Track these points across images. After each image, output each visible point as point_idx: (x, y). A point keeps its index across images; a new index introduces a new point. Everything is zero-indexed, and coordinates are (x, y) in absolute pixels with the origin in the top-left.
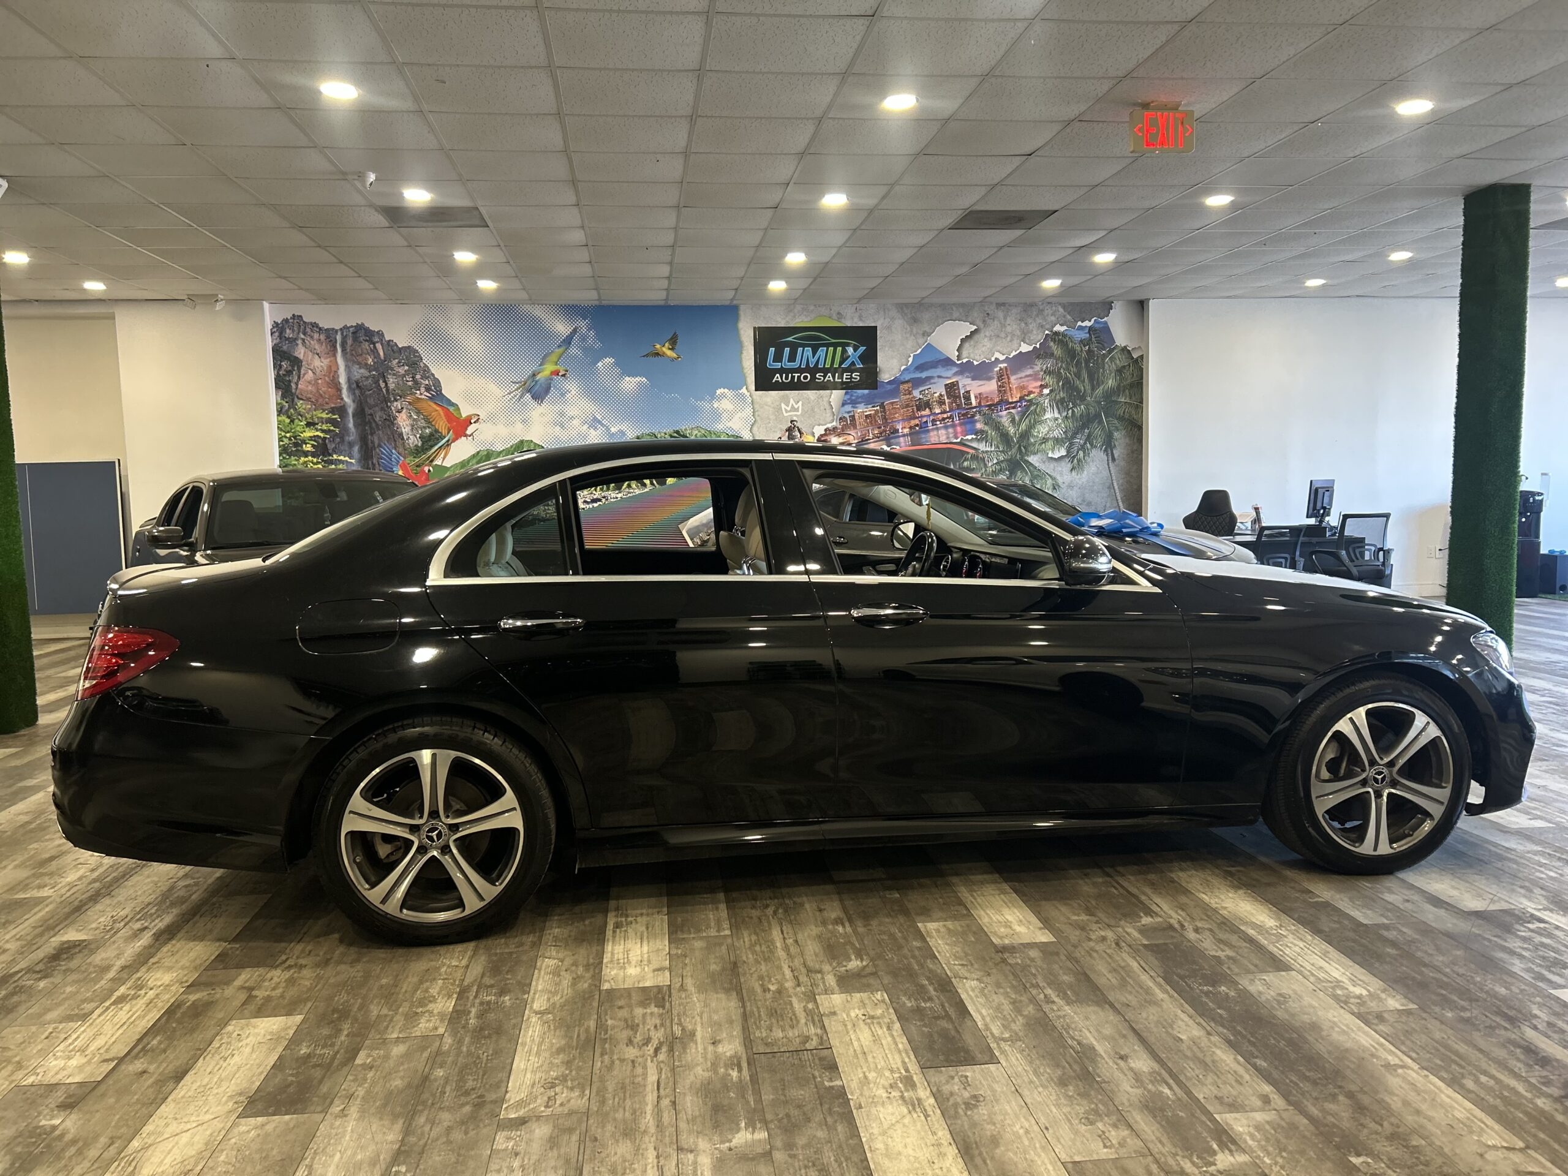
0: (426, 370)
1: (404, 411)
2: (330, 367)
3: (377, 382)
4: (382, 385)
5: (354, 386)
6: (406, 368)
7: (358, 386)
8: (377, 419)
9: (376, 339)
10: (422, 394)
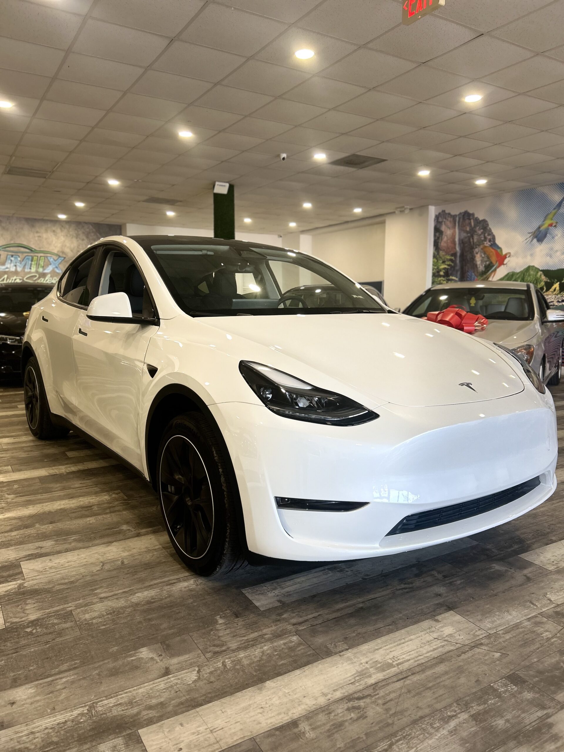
0: (490, 230)
1: (479, 253)
2: (453, 234)
3: (469, 239)
4: (471, 240)
5: (461, 242)
6: (482, 231)
7: (463, 242)
8: (468, 258)
9: (471, 217)
10: (487, 244)
